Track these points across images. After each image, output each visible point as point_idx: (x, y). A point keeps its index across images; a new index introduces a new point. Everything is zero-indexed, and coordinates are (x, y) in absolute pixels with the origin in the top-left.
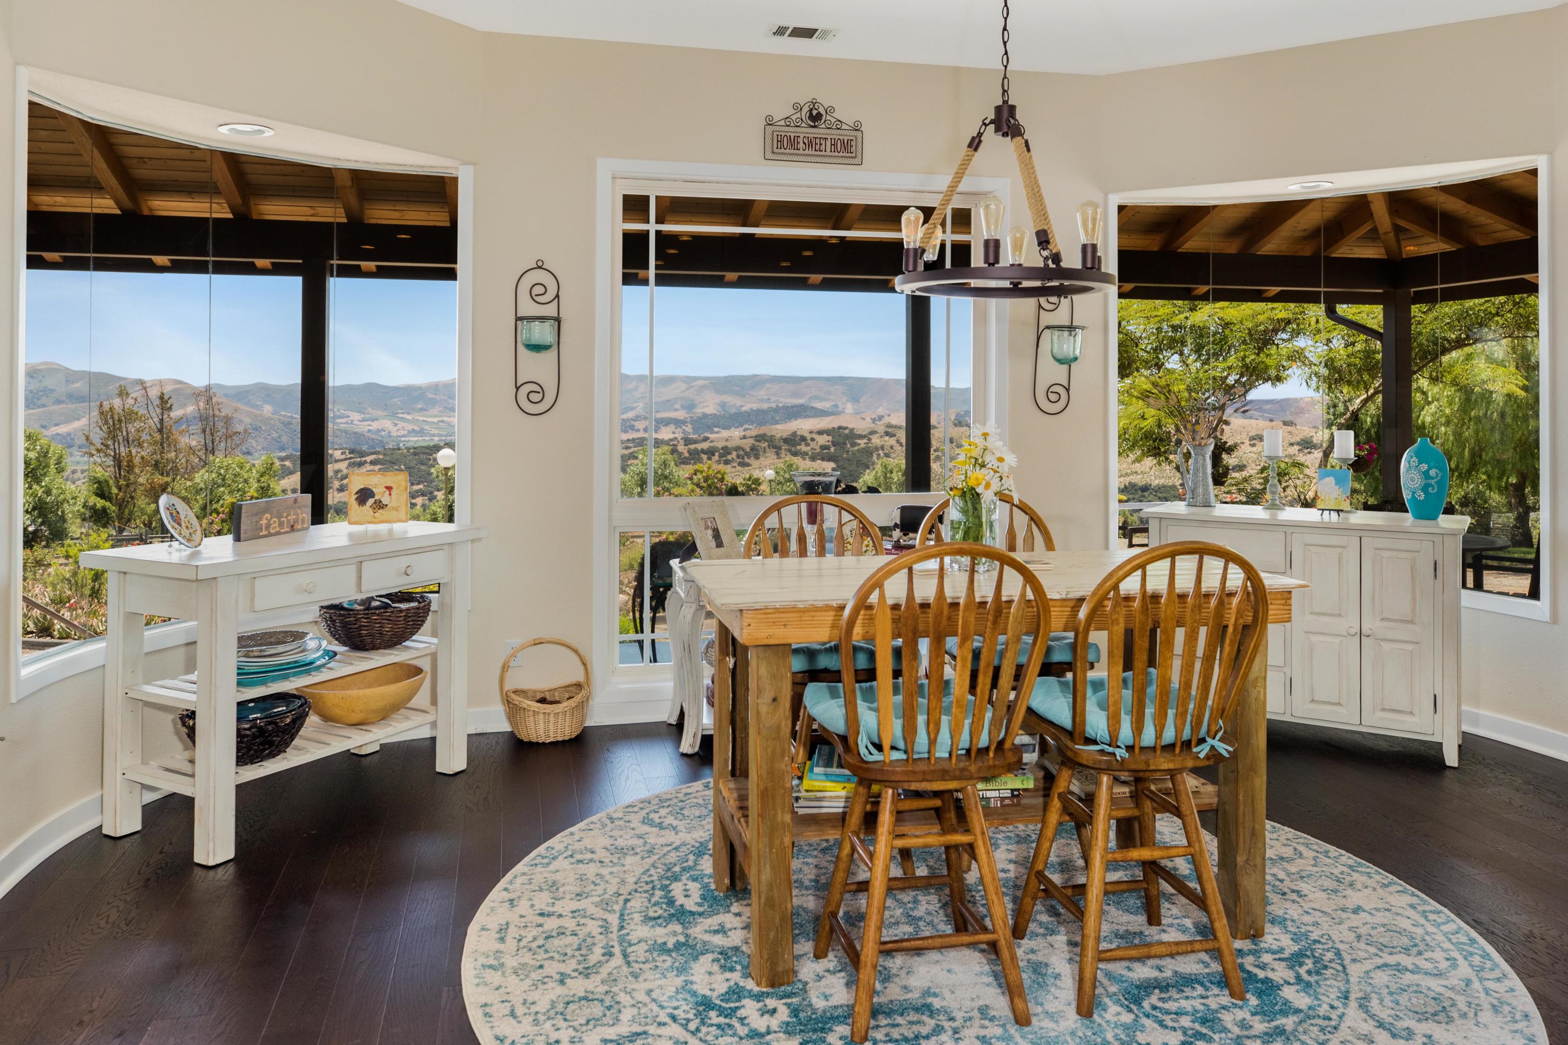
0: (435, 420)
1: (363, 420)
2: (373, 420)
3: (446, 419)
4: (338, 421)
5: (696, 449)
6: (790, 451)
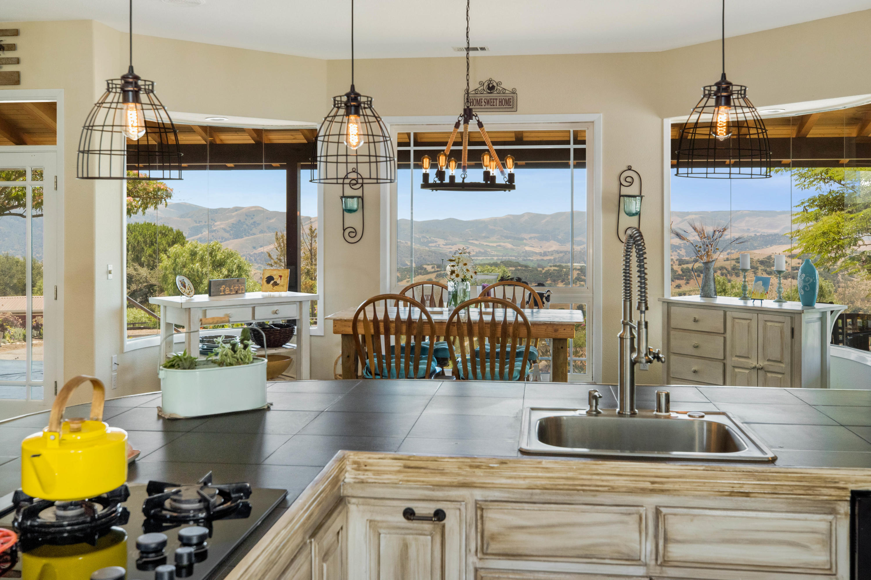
0: (495, 245)
1: (446, 245)
2: (453, 245)
3: (502, 244)
4: (430, 245)
5: (688, 269)
6: (766, 271)
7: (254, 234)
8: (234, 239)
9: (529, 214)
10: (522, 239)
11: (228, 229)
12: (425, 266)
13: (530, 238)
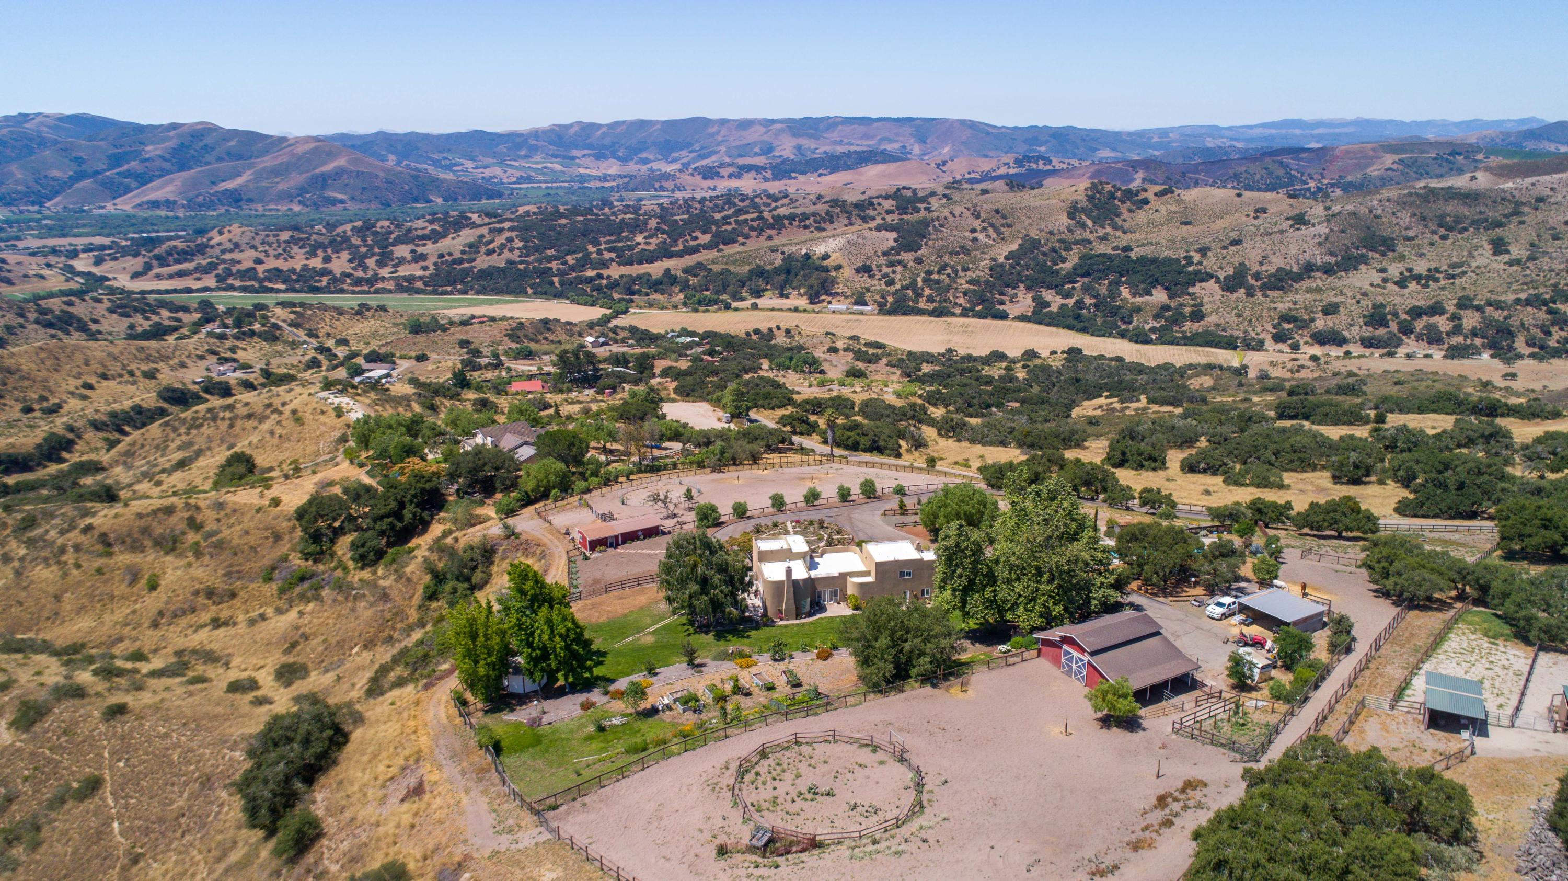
7: (208, 163)
8: (179, 171)
9: (579, 123)
10: (574, 158)
11: (168, 156)
12: (469, 215)
13: (584, 156)
